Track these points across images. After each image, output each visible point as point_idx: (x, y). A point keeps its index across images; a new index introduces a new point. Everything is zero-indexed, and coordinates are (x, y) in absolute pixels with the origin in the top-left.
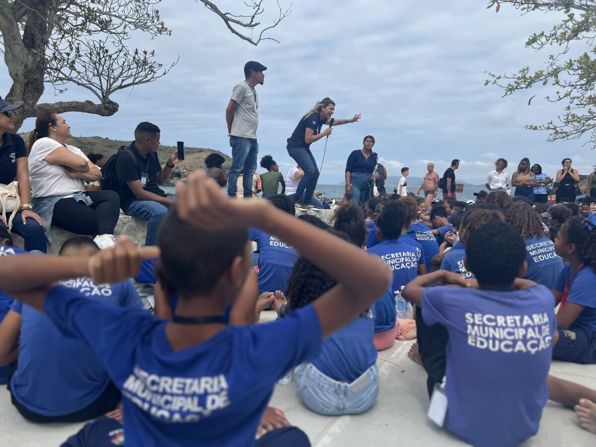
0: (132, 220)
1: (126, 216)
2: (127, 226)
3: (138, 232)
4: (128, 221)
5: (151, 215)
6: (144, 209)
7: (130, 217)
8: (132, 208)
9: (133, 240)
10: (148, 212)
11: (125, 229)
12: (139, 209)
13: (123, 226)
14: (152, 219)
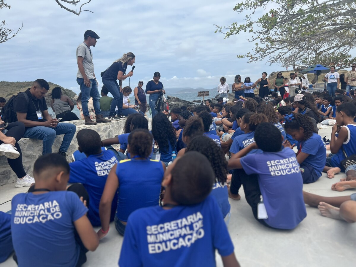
0: (30, 140)
1: (25, 139)
2: (27, 145)
3: (35, 148)
4: (27, 142)
5: (44, 136)
6: (38, 132)
7: (28, 139)
8: (29, 132)
9: (32, 153)
10: (42, 134)
11: (26, 147)
12: (34, 133)
13: (24, 145)
14: (46, 138)
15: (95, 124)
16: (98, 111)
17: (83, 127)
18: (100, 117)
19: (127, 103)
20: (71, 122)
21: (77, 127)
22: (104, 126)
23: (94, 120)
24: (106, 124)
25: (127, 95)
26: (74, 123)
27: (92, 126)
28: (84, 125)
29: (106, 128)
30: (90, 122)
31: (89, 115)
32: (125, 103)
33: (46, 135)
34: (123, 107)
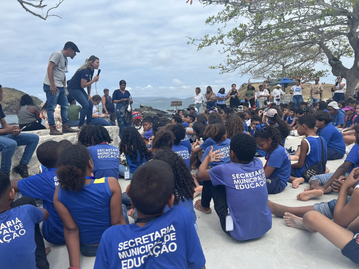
14: (5, 150)
15: (61, 134)
16: (65, 120)
17: (47, 138)
18: (67, 127)
19: (97, 112)
20: (35, 132)
21: (40, 137)
22: (71, 136)
23: (60, 130)
24: (73, 134)
25: (96, 104)
26: (38, 133)
27: (57, 137)
28: (49, 136)
29: (73, 138)
30: (55, 132)
31: (55, 124)
32: (94, 113)
33: (6, 147)
34: (92, 116)
